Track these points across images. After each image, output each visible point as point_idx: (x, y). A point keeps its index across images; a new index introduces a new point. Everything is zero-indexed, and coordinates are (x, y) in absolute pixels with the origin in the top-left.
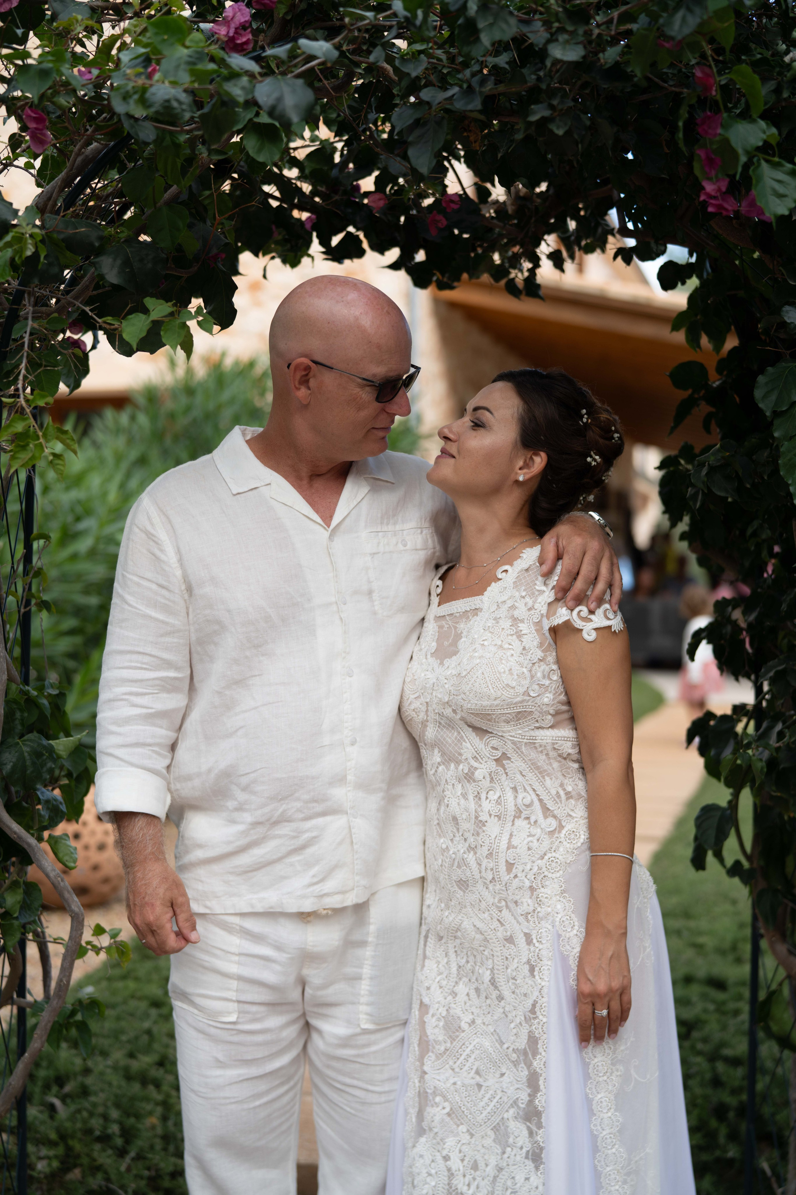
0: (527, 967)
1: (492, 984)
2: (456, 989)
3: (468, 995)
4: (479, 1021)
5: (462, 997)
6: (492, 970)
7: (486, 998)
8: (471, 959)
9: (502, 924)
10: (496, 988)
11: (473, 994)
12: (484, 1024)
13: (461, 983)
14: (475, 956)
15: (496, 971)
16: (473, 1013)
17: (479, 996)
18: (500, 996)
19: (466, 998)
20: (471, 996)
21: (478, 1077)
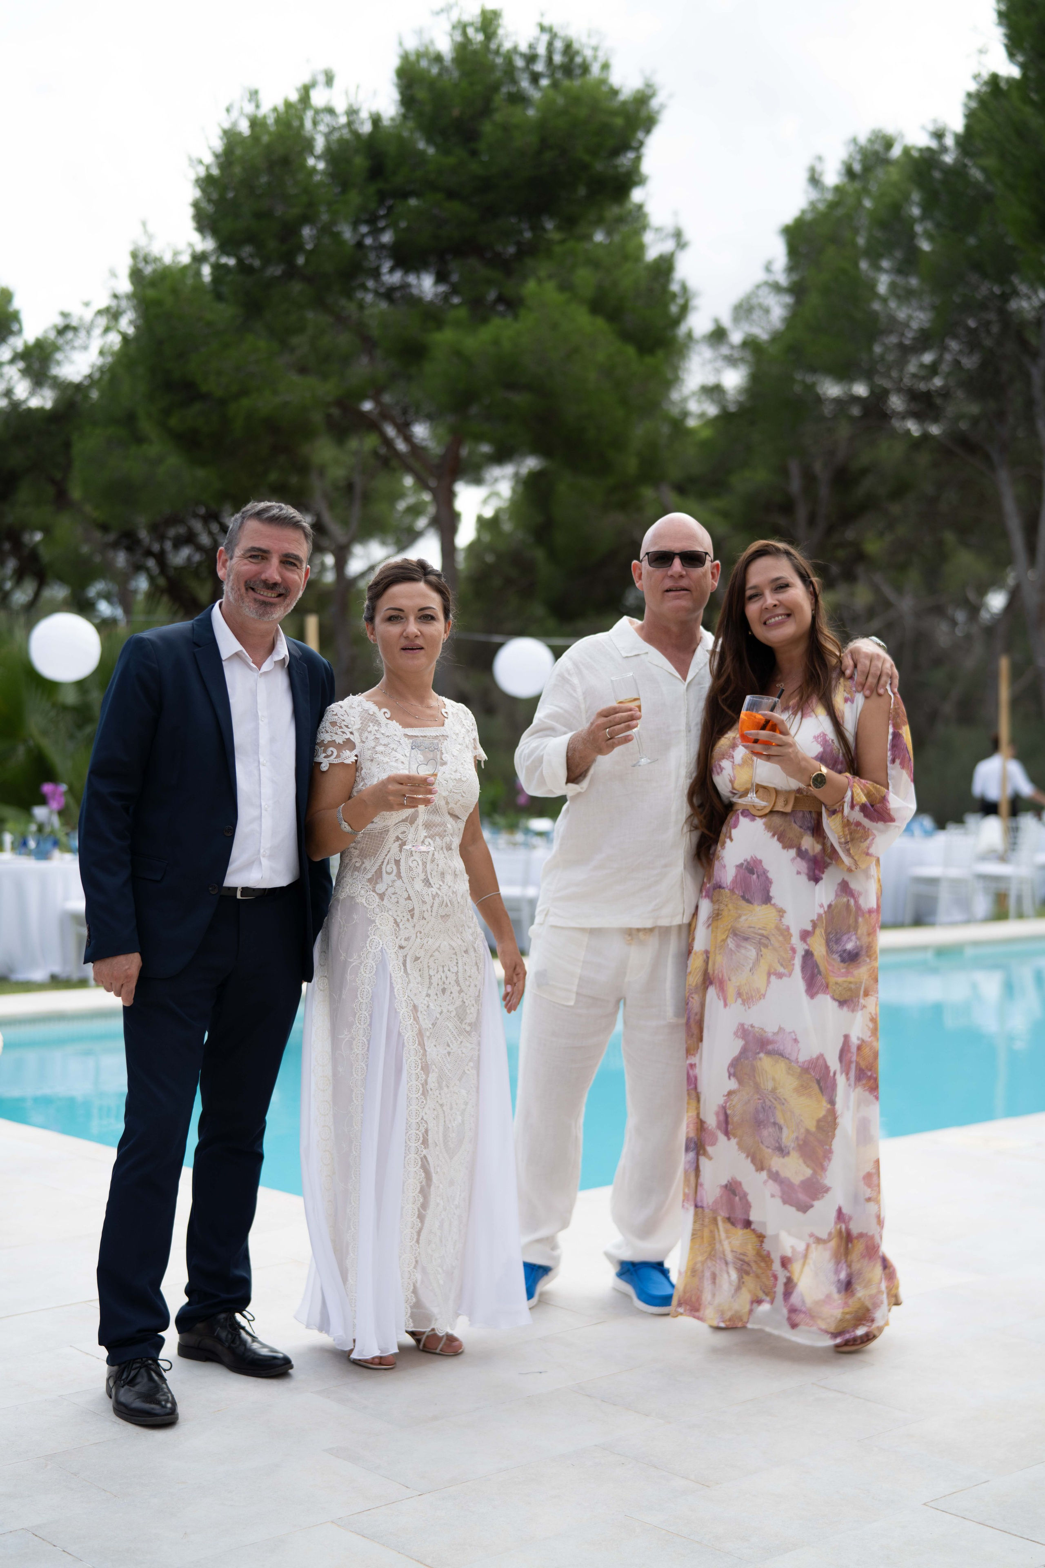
0: (476, 967)
1: (457, 983)
2: (429, 992)
3: (437, 994)
4: (445, 1011)
5: (433, 997)
6: (457, 973)
7: (451, 993)
8: (441, 969)
9: (464, 942)
10: (458, 985)
11: (440, 993)
12: (448, 1011)
13: (432, 987)
14: (443, 967)
15: (459, 974)
16: (440, 1006)
17: (444, 994)
18: (461, 989)
19: (436, 997)
20: (439, 995)
21: (448, 1048)
